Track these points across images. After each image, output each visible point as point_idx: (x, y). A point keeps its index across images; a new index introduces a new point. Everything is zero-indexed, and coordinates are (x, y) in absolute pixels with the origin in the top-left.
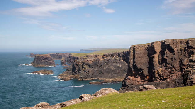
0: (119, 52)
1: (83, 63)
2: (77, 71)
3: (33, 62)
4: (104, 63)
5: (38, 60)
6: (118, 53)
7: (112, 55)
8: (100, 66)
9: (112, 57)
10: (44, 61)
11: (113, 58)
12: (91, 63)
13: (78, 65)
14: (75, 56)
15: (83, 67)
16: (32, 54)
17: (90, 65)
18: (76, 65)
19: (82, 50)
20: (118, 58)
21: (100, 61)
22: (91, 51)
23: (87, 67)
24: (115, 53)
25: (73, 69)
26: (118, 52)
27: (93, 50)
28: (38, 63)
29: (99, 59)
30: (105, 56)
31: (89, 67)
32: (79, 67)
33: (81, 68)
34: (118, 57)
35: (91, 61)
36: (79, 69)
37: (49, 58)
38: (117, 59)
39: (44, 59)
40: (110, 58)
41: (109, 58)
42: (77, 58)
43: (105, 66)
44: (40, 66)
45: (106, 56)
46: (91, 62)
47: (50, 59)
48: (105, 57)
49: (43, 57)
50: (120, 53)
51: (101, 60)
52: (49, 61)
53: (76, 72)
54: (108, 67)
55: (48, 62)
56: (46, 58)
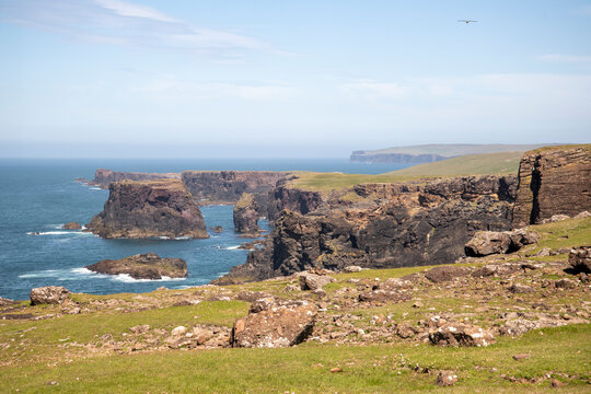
0: (506, 175)
1: (323, 225)
2: (295, 265)
3: (100, 215)
4: (428, 231)
5: (122, 205)
6: (502, 181)
7: (468, 190)
8: (405, 245)
9: (468, 199)
10: (153, 209)
11: (473, 205)
12: (363, 227)
13: (298, 237)
14: (304, 188)
15: (323, 248)
16: (106, 174)
17: (358, 234)
18: (291, 233)
19: (358, 155)
20: (501, 204)
21: (407, 217)
22: (408, 157)
23: (339, 247)
24: (484, 180)
25: (275, 252)
26: (499, 176)
27: (416, 153)
28: (124, 221)
29: (405, 210)
30: (431, 192)
31: (354, 246)
32: (303, 247)
33: (312, 251)
34: (501, 199)
35: (362, 215)
36: (305, 256)
37: (178, 194)
38: (491, 210)
39: (151, 199)
40: (458, 202)
41: (453, 203)
42: (316, 197)
43: (431, 246)
44: (134, 233)
45: (438, 193)
46: (363, 224)
47: (180, 202)
48: (431, 196)
49: (147, 190)
50: (507, 181)
51: (414, 211)
52: (179, 210)
53: (291, 267)
54: (443, 248)
55: (170, 216)
56: (164, 198)
